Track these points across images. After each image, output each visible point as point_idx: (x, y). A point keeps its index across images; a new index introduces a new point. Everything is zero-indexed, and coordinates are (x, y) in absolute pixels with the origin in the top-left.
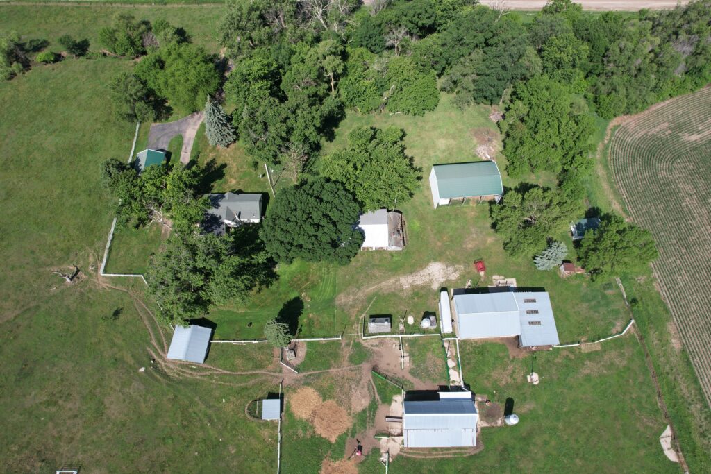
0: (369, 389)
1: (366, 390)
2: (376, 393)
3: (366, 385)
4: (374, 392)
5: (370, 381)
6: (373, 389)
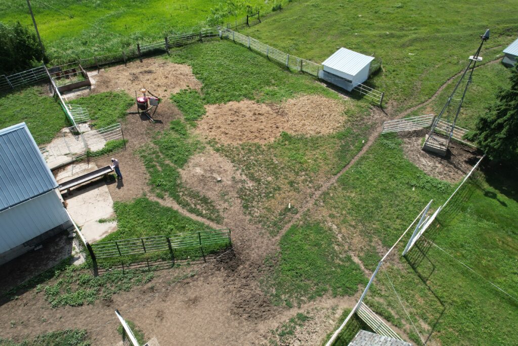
0: (205, 200)
1: (211, 195)
2: (176, 207)
3: (221, 206)
4: (185, 205)
5: (218, 221)
6: (192, 211)
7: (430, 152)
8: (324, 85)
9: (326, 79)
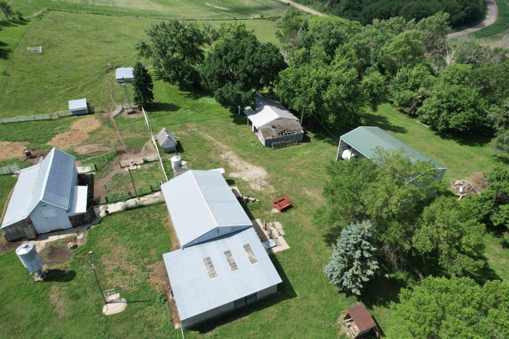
3: (103, 150)
5: (108, 152)
7: (130, 113)
8: (76, 116)
9: (74, 114)
